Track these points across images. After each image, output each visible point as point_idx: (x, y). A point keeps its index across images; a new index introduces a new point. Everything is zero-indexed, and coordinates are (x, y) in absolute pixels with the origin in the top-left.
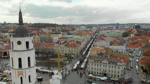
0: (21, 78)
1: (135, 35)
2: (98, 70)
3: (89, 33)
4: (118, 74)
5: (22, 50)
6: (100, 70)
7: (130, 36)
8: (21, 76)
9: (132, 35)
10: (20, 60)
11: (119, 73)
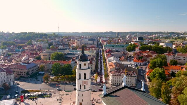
0: (85, 85)
1: (139, 49)
2: (118, 81)
3: (94, 47)
4: (133, 84)
5: (86, 68)
6: (120, 81)
7: (135, 50)
8: (85, 84)
9: (136, 49)
10: (85, 74)
11: (133, 82)
